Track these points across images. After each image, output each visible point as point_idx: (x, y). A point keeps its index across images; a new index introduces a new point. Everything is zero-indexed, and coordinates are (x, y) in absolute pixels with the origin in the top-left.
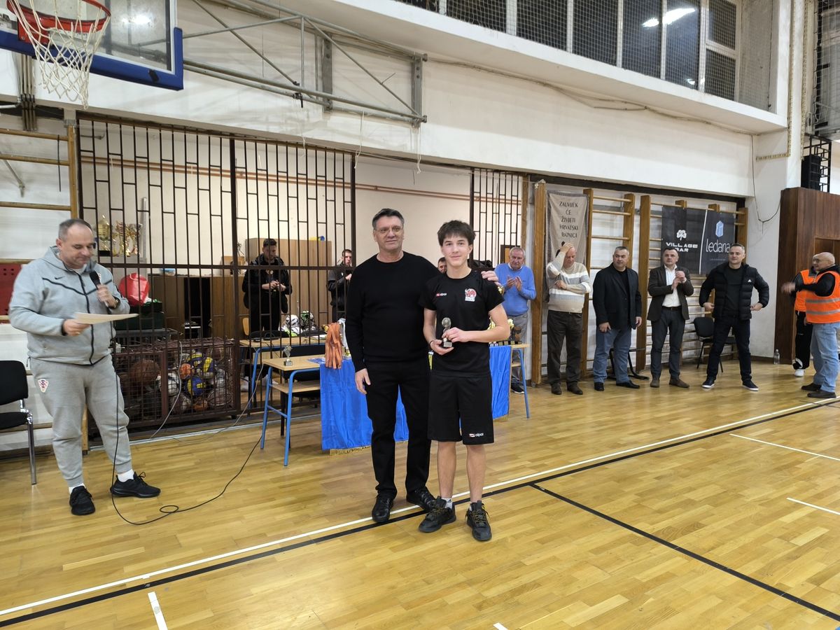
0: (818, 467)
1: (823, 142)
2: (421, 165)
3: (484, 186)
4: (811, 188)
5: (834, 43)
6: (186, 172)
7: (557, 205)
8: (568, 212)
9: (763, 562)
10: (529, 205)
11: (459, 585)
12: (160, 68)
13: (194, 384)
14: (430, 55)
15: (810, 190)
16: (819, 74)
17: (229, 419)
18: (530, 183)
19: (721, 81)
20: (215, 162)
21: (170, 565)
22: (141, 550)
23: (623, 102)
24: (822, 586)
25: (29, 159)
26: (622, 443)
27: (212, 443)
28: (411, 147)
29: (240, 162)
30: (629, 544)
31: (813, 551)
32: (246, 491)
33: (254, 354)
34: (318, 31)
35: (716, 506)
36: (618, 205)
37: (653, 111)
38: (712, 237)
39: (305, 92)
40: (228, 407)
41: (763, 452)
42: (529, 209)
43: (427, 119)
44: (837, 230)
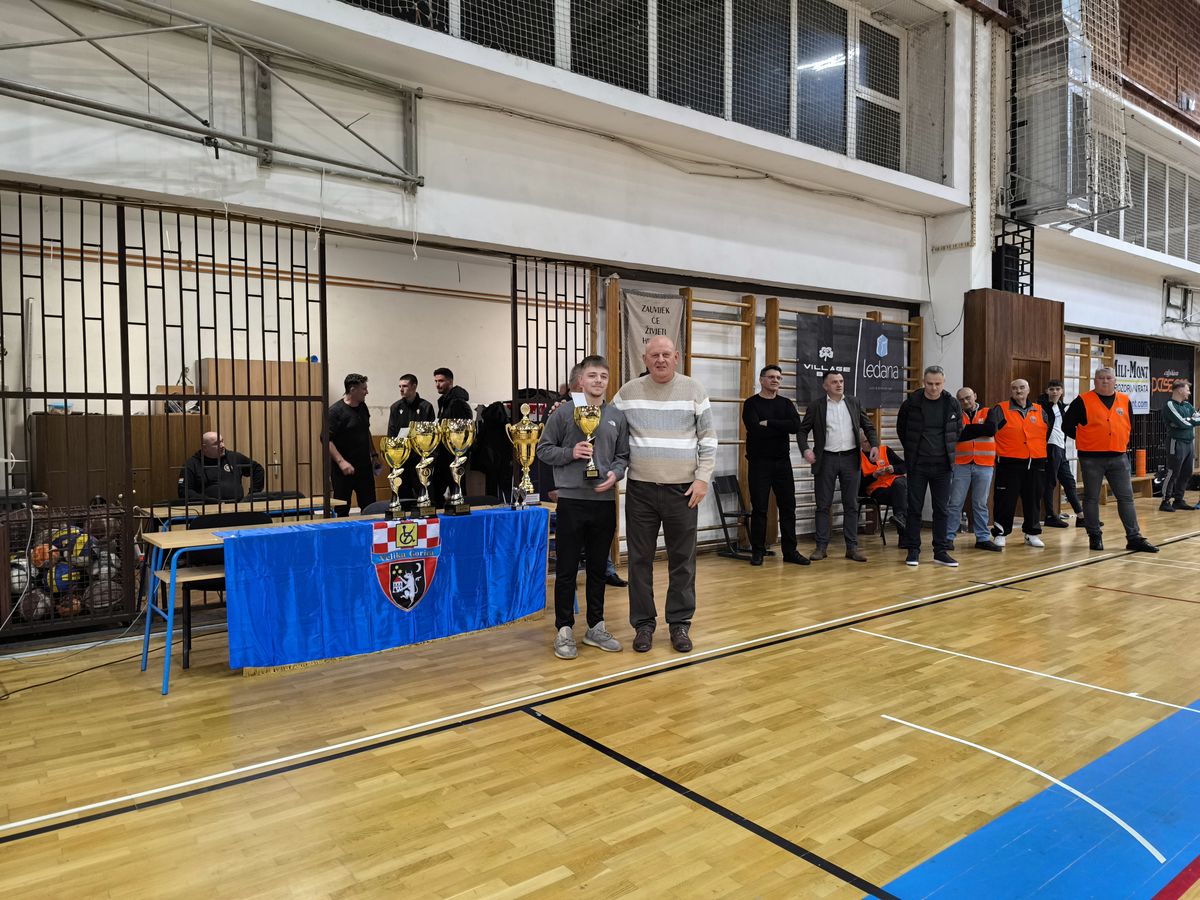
0: (948, 671)
4: (1007, 289)
5: (1030, 93)
6: (42, 255)
7: (639, 310)
8: (655, 321)
9: (798, 808)
10: (599, 310)
13: (57, 575)
14: (427, 89)
15: (1003, 292)
16: (1014, 134)
18: (600, 279)
19: (880, 143)
23: (732, 166)
24: (867, 840)
28: (404, 222)
30: (620, 790)
34: (239, 48)
35: (775, 729)
37: (778, 180)
38: (871, 356)
39: (221, 136)
40: (115, 609)
41: (883, 652)
42: (600, 315)
43: (426, 182)
44: (1044, 348)
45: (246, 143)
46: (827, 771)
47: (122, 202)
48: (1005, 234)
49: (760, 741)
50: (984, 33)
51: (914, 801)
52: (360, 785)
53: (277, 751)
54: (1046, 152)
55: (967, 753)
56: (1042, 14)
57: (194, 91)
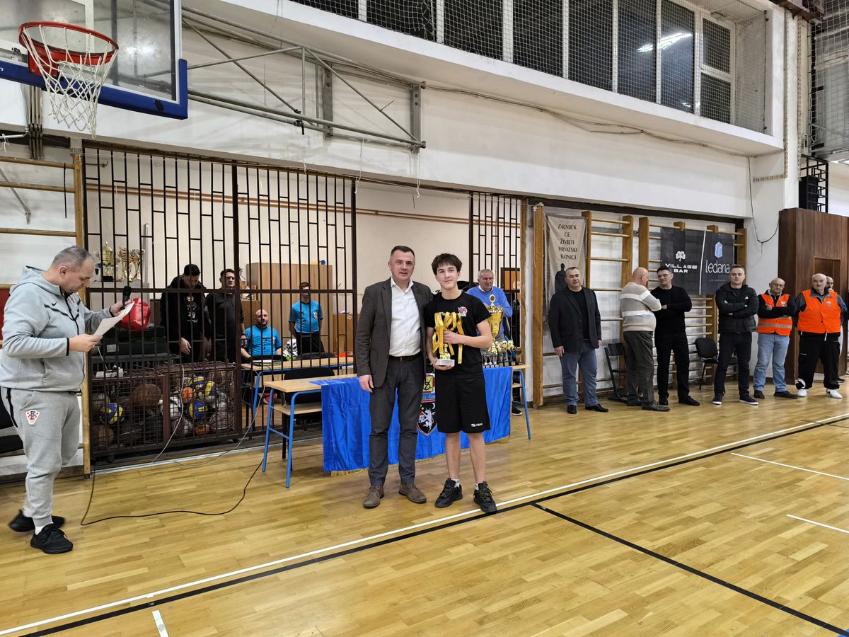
0: (818, 484)
1: (819, 163)
2: (421, 189)
3: (483, 209)
4: (810, 208)
5: (828, 66)
6: (189, 199)
7: (556, 228)
8: (567, 235)
9: (761, 577)
10: (528, 228)
11: (461, 601)
12: (165, 98)
13: (196, 408)
14: (429, 82)
15: (808, 210)
16: (814, 96)
17: (231, 443)
18: (529, 206)
19: (717, 104)
20: (218, 188)
21: (173, 584)
22: (144, 570)
23: (618, 125)
24: (821, 599)
25: (36, 187)
26: (622, 463)
27: (214, 466)
29: (242, 188)
30: (629, 560)
31: (812, 565)
32: (248, 513)
33: (256, 377)
34: (319, 61)
35: (716, 523)
36: (617, 227)
37: (649, 134)
38: (711, 258)
39: (305, 119)
40: (229, 431)
42: (528, 232)
43: (426, 144)
44: (836, 250)
47: (235, 163)
48: (808, 168)
50: (793, 24)
51: (840, 573)
52: (451, 550)
56: (836, 9)
57: (291, 90)
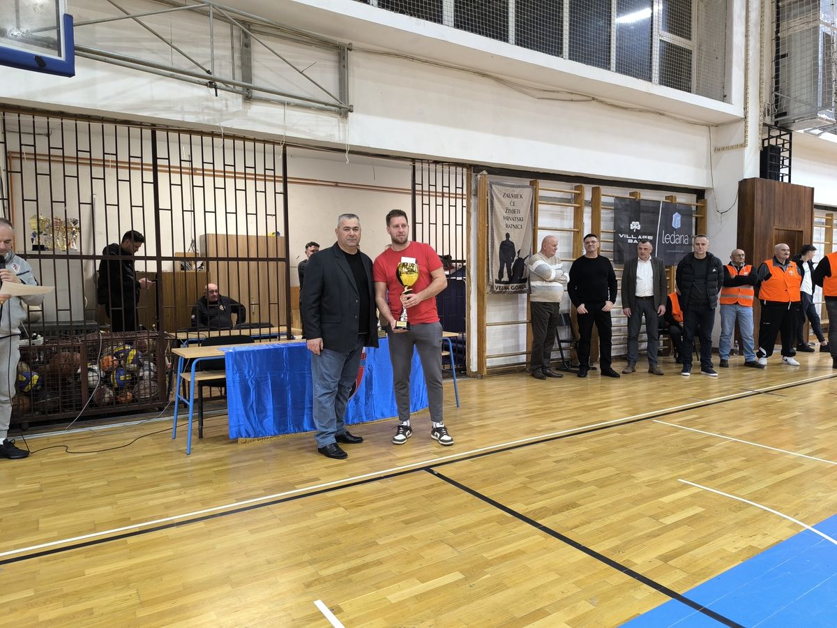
0: (726, 450)
3: (425, 178)
4: (771, 178)
5: (792, 33)
6: (104, 166)
7: (500, 196)
8: (512, 204)
9: (620, 540)
10: (473, 197)
12: (49, 54)
13: (117, 376)
14: (355, 44)
15: (768, 180)
16: (777, 64)
17: (156, 411)
18: (473, 174)
19: (677, 73)
20: (136, 152)
23: (568, 93)
28: (339, 137)
29: (161, 152)
30: (494, 523)
31: (678, 529)
34: (231, 20)
35: (602, 487)
36: (569, 196)
37: (601, 102)
38: (668, 228)
39: (219, 81)
40: (154, 399)
41: (677, 437)
42: (473, 201)
43: (354, 108)
44: (798, 221)
45: (235, 85)
46: (640, 516)
47: (154, 127)
48: (770, 137)
49: (590, 495)
51: (704, 537)
52: (319, 515)
53: (263, 492)
54: (801, 77)
55: (741, 507)
57: (200, 50)
